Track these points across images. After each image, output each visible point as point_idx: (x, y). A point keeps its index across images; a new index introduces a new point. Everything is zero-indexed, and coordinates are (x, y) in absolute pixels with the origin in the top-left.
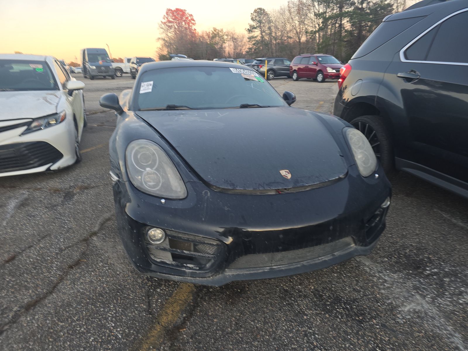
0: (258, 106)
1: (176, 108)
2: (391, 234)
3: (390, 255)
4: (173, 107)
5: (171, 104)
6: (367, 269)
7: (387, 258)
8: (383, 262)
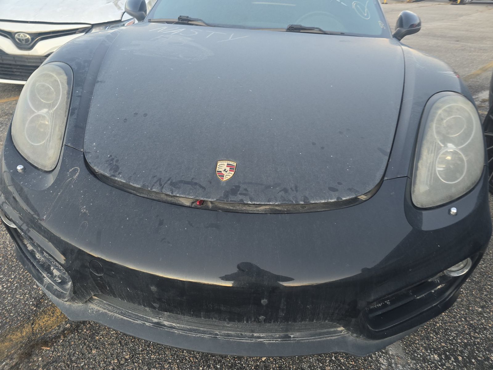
0: (320, 30)
1: (189, 22)
2: (482, 307)
3: (449, 350)
4: (186, 20)
5: (184, 14)
6: (385, 362)
7: (439, 355)
8: (425, 360)
